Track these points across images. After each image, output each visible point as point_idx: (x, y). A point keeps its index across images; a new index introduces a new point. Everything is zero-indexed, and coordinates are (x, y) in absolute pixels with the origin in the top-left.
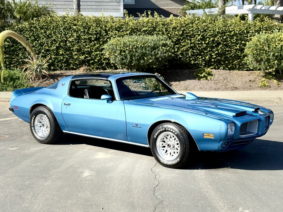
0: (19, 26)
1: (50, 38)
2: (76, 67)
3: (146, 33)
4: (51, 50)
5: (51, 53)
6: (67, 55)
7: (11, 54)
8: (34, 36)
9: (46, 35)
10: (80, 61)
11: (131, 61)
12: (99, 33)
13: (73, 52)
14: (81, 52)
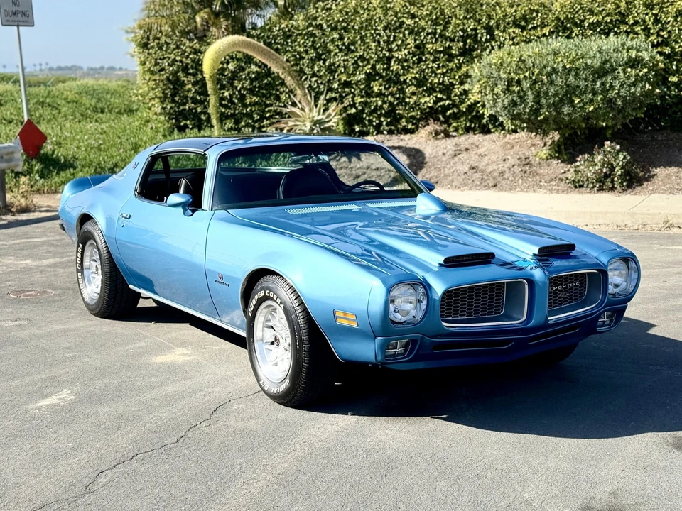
0: (283, 26)
1: (353, 51)
2: (413, 127)
3: (598, 30)
4: (354, 83)
5: (355, 89)
6: (392, 94)
7: (264, 95)
8: (316, 49)
9: (344, 44)
10: (425, 109)
11: (536, 109)
12: (472, 35)
13: (407, 87)
14: (427, 87)
